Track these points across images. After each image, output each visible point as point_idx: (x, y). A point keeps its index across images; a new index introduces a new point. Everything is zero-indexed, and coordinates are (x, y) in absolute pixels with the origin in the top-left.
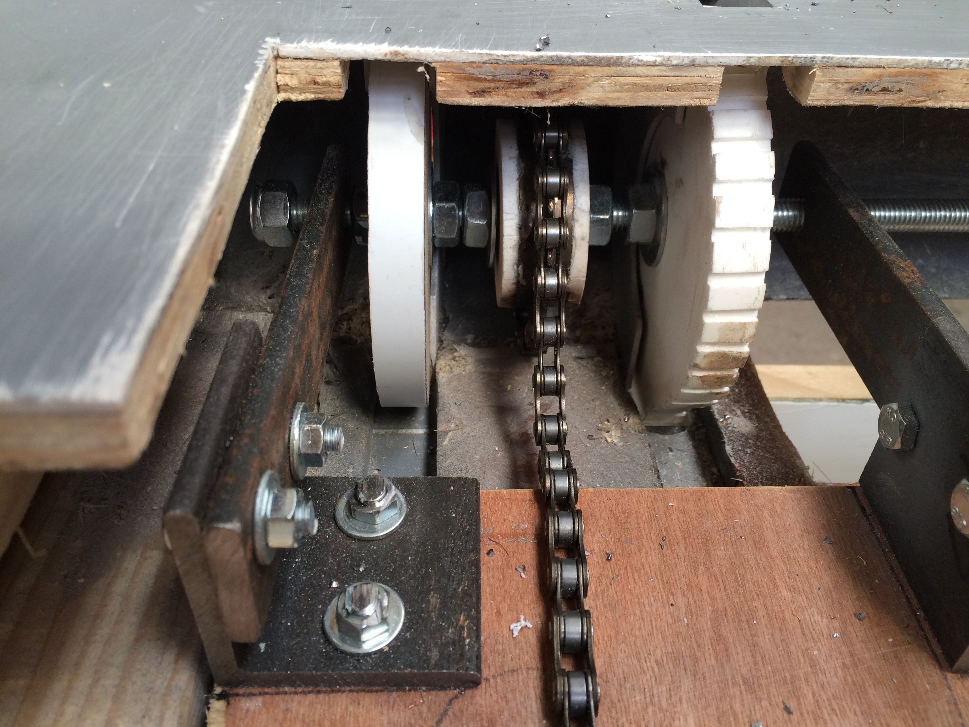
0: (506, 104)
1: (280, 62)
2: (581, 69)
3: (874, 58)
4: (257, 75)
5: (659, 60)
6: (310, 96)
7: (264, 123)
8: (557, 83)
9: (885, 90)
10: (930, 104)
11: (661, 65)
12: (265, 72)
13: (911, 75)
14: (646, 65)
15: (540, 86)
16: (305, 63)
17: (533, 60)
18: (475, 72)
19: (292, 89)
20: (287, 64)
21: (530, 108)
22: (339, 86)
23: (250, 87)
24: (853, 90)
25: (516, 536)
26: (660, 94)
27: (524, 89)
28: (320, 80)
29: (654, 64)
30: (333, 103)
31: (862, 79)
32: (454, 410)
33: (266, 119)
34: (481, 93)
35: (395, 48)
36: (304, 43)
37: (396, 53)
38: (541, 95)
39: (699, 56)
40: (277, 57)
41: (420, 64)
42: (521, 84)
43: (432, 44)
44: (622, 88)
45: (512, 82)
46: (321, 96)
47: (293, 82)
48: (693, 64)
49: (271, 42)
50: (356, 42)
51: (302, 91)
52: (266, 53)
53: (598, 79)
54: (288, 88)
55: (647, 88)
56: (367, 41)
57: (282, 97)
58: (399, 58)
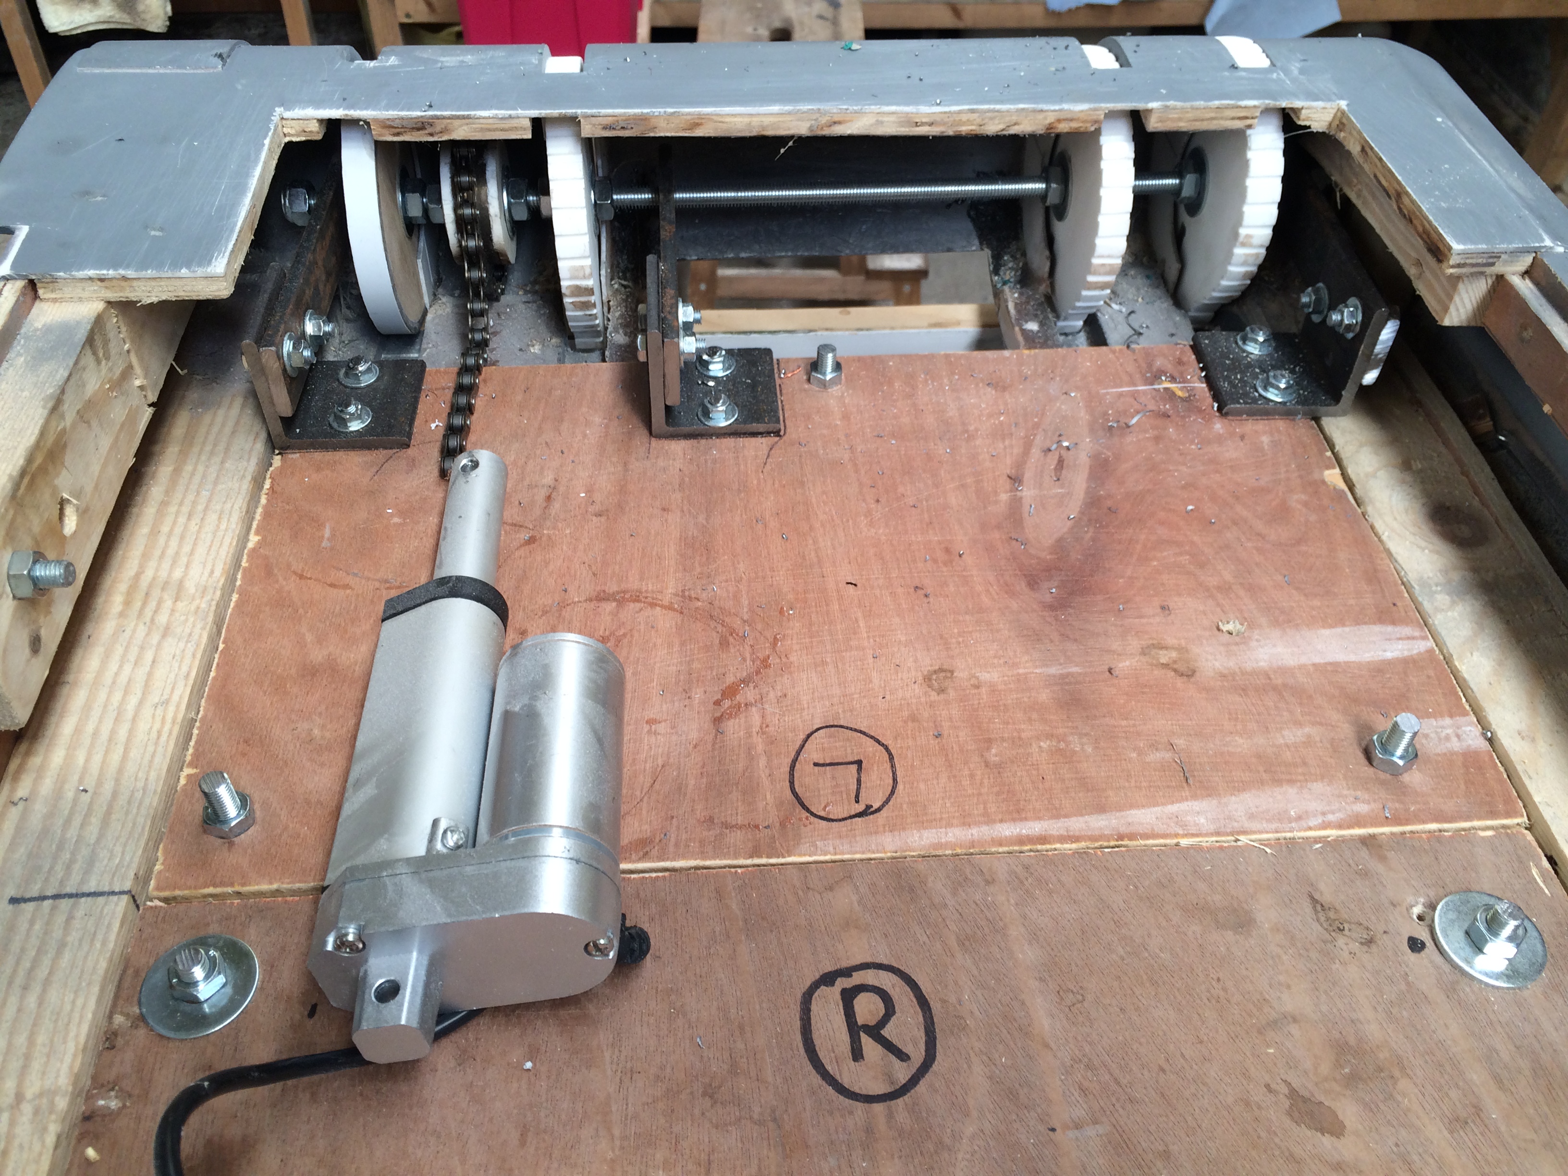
0: (413, 140)
1: (284, 122)
2: (449, 121)
3: (610, 111)
4: (270, 134)
5: (491, 115)
6: (303, 139)
7: (277, 157)
8: (438, 129)
9: (623, 128)
10: (652, 135)
11: (493, 118)
12: (275, 130)
13: (634, 119)
14: (484, 118)
15: (429, 130)
16: (297, 121)
17: (422, 117)
18: (392, 124)
19: (292, 135)
20: (288, 122)
21: (427, 142)
22: (318, 133)
23: (267, 142)
24: (605, 128)
25: (444, 389)
26: (498, 133)
27: (421, 132)
28: (306, 130)
29: (489, 118)
30: (316, 141)
31: (609, 123)
32: (433, 336)
33: (278, 154)
34: (398, 134)
35: (347, 112)
36: (296, 110)
37: (347, 115)
38: (431, 135)
39: (513, 113)
40: (282, 118)
41: (361, 120)
42: (418, 129)
43: (366, 109)
44: (475, 130)
45: (413, 128)
46: (309, 138)
47: (293, 132)
48: (510, 117)
49: (279, 110)
50: (325, 109)
51: (298, 135)
52: (275, 119)
53: (461, 126)
54: (290, 135)
55: (489, 130)
56: (331, 108)
57: (287, 139)
58: (349, 118)
